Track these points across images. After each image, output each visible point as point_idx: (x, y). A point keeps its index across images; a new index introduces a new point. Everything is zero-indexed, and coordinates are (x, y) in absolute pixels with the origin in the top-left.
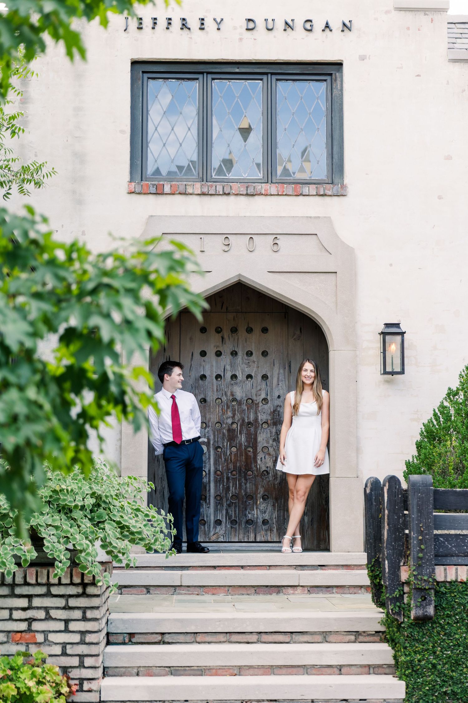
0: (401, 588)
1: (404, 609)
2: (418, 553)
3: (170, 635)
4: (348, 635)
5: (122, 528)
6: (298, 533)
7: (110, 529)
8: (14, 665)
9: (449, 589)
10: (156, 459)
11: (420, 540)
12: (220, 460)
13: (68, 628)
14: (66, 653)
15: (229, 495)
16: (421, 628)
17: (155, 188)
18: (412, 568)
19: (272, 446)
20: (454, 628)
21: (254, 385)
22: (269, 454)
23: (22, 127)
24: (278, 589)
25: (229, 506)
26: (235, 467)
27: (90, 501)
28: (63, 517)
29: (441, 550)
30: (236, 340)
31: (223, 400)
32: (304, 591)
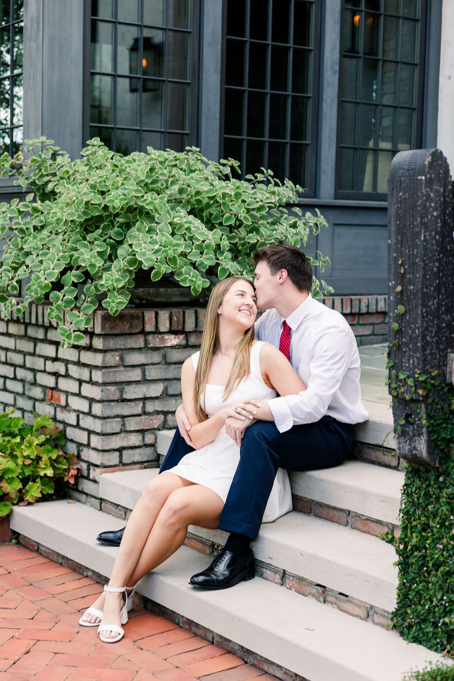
13: (81, 392)
14: (79, 425)
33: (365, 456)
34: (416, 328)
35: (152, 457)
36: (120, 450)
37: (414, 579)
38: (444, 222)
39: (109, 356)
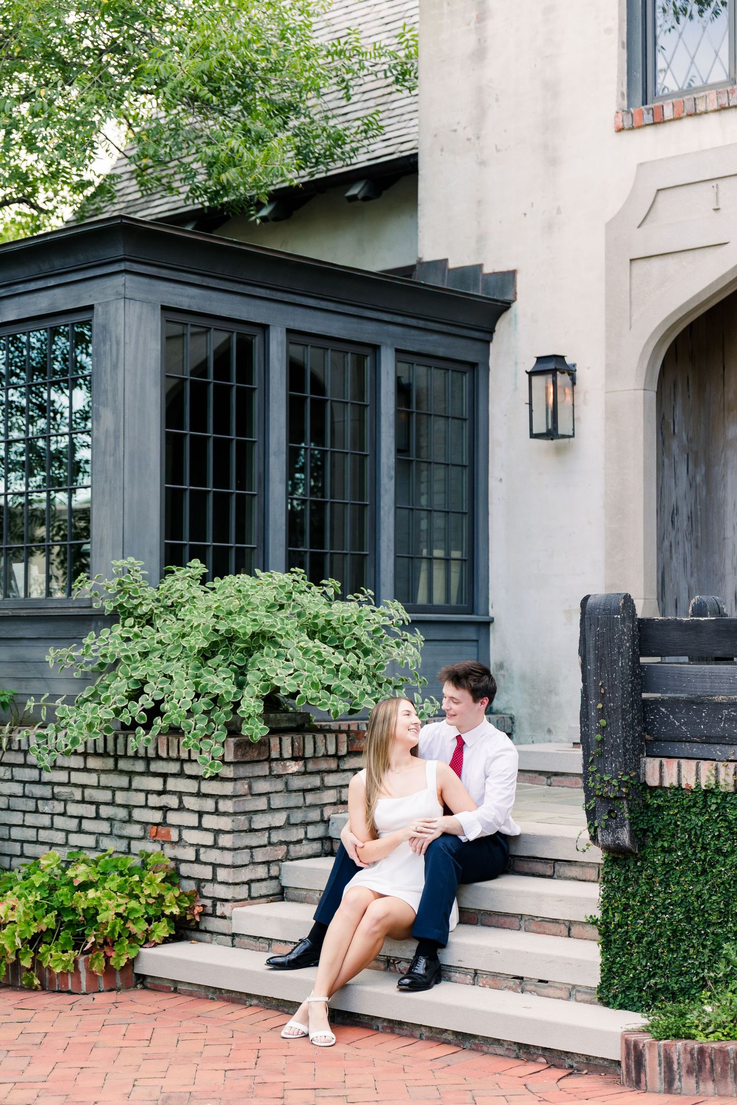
2: (596, 734)
9: (666, 801)
11: (600, 709)
13: (201, 824)
14: (200, 859)
17: (650, 116)
29: (663, 729)
33: (517, 869)
34: (617, 738)
35: (277, 890)
36: (249, 883)
37: (617, 953)
38: (634, 651)
39: (239, 783)
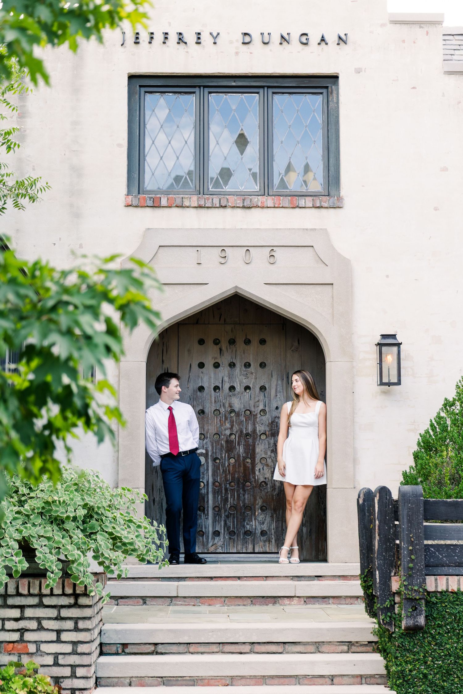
0: (392, 598)
1: (394, 619)
2: (408, 564)
3: (163, 646)
4: (341, 645)
5: (114, 539)
6: (296, 544)
7: (102, 540)
8: (6, 675)
9: (440, 599)
10: (155, 471)
11: (410, 550)
12: (218, 471)
13: (60, 639)
14: (58, 663)
15: (227, 506)
16: (412, 638)
17: (151, 201)
18: (403, 578)
19: (270, 457)
20: (445, 638)
21: (253, 396)
22: (267, 465)
23: (17, 143)
24: (274, 599)
25: (227, 517)
26: (233, 478)
27: (82, 512)
28: (55, 528)
29: (432, 560)
30: (234, 351)
31: (221, 411)
32: (301, 601)
34: (421, 565)
